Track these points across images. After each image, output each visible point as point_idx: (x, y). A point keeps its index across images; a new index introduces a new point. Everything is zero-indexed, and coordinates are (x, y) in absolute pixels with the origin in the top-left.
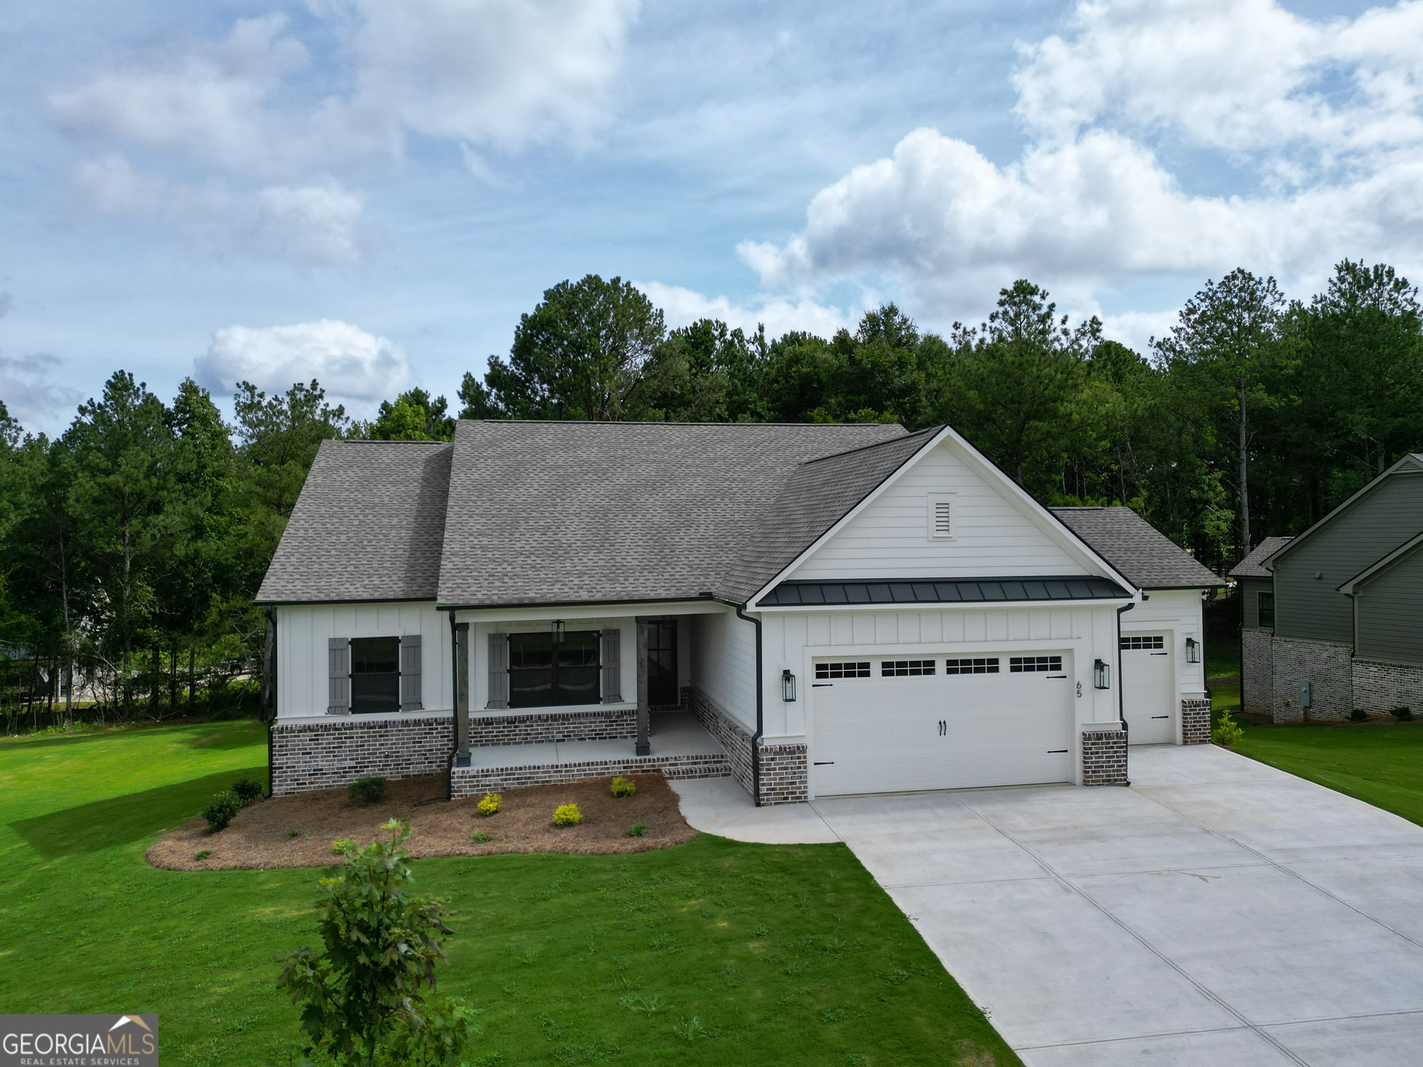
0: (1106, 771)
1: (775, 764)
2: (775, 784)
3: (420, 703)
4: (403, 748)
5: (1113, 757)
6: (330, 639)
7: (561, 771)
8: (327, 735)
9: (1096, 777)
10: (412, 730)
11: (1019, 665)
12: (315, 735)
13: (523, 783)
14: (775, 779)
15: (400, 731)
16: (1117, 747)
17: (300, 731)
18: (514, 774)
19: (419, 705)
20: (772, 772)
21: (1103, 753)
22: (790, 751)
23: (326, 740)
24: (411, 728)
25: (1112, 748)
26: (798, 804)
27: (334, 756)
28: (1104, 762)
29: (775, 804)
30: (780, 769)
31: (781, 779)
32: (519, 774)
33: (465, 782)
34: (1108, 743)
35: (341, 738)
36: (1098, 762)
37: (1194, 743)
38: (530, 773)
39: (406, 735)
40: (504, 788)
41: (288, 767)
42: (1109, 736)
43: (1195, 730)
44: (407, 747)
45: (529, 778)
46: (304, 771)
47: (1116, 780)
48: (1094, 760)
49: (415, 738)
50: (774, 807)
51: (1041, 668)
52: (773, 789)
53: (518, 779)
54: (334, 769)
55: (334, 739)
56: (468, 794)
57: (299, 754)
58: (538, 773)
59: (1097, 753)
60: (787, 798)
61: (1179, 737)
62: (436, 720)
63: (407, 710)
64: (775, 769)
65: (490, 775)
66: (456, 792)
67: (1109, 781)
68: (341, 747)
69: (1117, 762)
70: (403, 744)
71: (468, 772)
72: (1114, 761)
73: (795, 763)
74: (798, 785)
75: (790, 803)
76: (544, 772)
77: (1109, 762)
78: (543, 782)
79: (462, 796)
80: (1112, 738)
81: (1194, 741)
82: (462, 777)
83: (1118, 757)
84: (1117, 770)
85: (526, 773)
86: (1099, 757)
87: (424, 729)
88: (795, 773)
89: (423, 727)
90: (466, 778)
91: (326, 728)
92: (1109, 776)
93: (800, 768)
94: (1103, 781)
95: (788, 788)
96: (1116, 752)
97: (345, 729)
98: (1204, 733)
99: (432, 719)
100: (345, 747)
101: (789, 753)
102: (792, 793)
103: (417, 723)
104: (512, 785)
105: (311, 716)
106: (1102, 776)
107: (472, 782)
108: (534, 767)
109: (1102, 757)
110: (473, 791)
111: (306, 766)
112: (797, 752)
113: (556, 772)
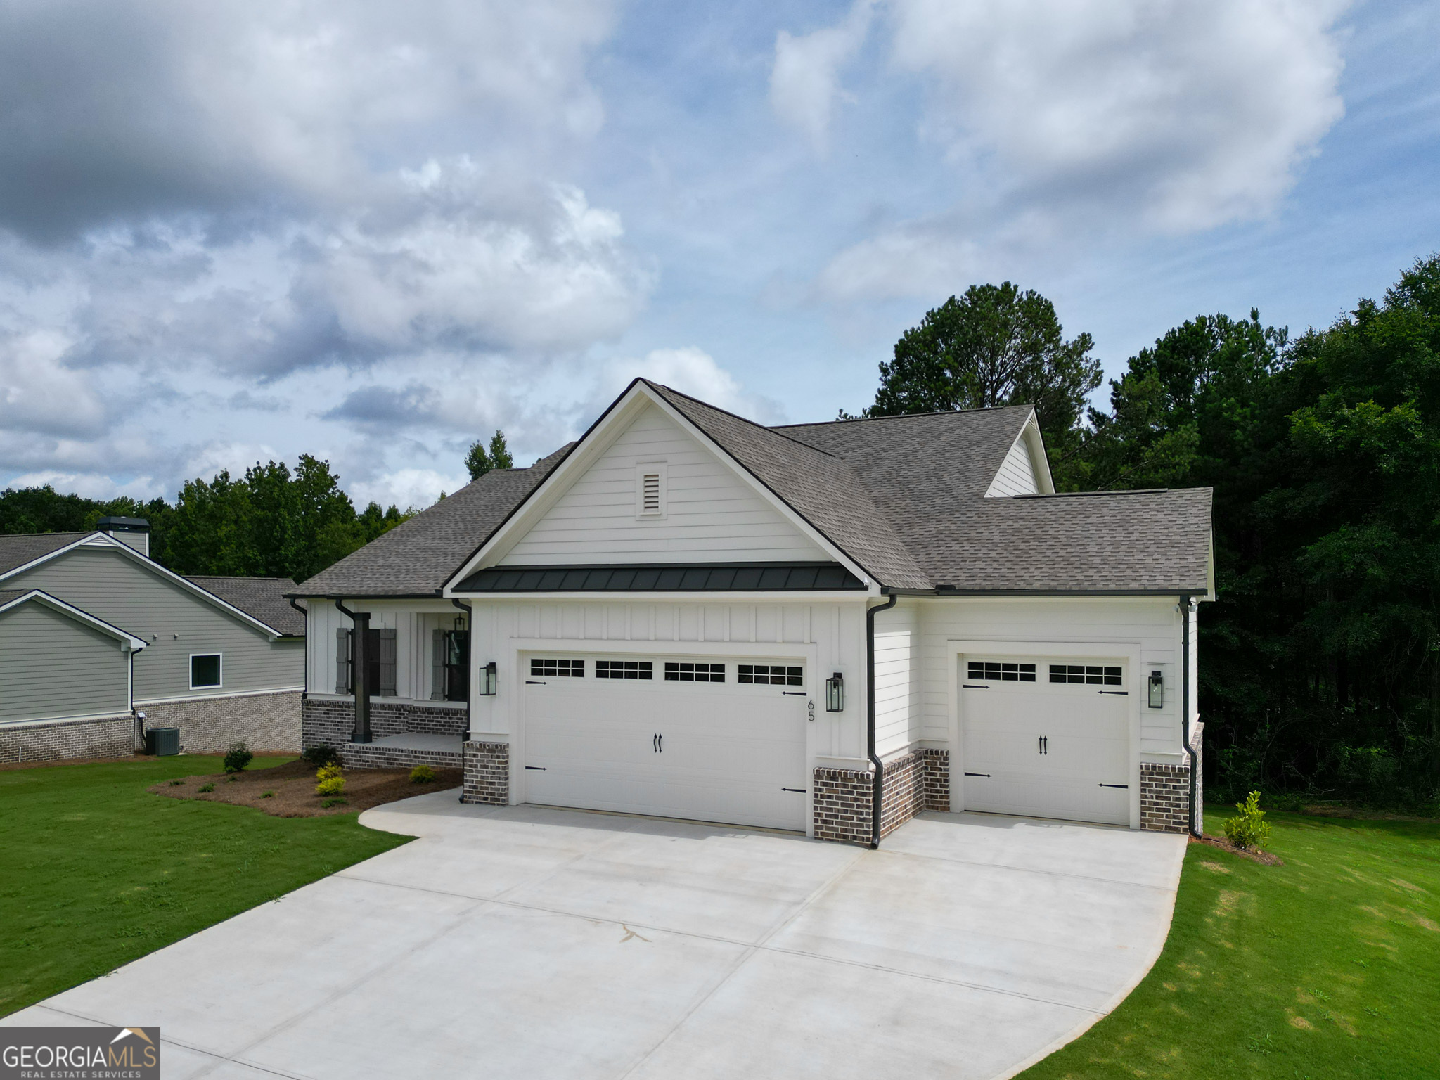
0: (842, 824)
1: (478, 761)
2: (477, 782)
3: (395, 690)
4: (381, 728)
5: (852, 806)
6: (338, 629)
7: (418, 757)
8: (335, 710)
9: (828, 828)
10: (388, 713)
11: (749, 674)
12: (328, 710)
13: (391, 764)
14: (477, 777)
15: (380, 713)
16: (858, 793)
17: (318, 706)
18: (384, 754)
19: (394, 692)
20: (474, 769)
21: (837, 798)
22: (489, 749)
23: (334, 714)
24: (387, 711)
25: (852, 793)
26: (496, 807)
27: (339, 729)
28: (839, 811)
29: (477, 803)
30: (481, 766)
31: (482, 777)
32: (388, 754)
33: (352, 756)
34: (845, 786)
35: (342, 715)
36: (831, 809)
37: (1156, 829)
38: (397, 755)
39: (384, 717)
40: (378, 766)
41: (311, 734)
42: (845, 777)
43: (1158, 810)
44: (384, 728)
45: (396, 759)
46: (320, 739)
47: (855, 838)
48: (825, 805)
49: (389, 721)
50: (474, 805)
51: (776, 681)
52: (475, 787)
53: (387, 759)
54: (338, 740)
55: (338, 714)
56: (354, 767)
57: (317, 724)
58: (401, 756)
59: (829, 797)
60: (486, 799)
61: (1135, 818)
62: (403, 706)
63: (385, 695)
64: (476, 766)
65: (368, 753)
66: (345, 763)
67: (845, 837)
68: (342, 722)
69: (857, 813)
70: (382, 724)
71: (354, 747)
72: (852, 812)
73: (494, 762)
74: (497, 786)
75: (489, 804)
76: (406, 756)
77: (846, 811)
78: (405, 765)
79: (349, 768)
80: (851, 780)
81: (1156, 827)
82: (349, 751)
83: (858, 806)
84: (857, 825)
85: (393, 755)
86: (832, 803)
87: (395, 714)
88: (494, 773)
89: (395, 711)
90: (352, 752)
91: (334, 704)
92: (846, 830)
93: (498, 768)
94: (837, 836)
95: (487, 788)
96: (856, 800)
97: (345, 707)
98: (1174, 817)
99: (400, 705)
100: (345, 722)
101: (489, 751)
102: (492, 794)
103: (391, 707)
104: (383, 764)
105: (326, 693)
106: (836, 829)
107: (356, 756)
108: (399, 750)
109: (836, 804)
110: (356, 765)
111: (321, 735)
112: (497, 751)
113: (415, 757)
